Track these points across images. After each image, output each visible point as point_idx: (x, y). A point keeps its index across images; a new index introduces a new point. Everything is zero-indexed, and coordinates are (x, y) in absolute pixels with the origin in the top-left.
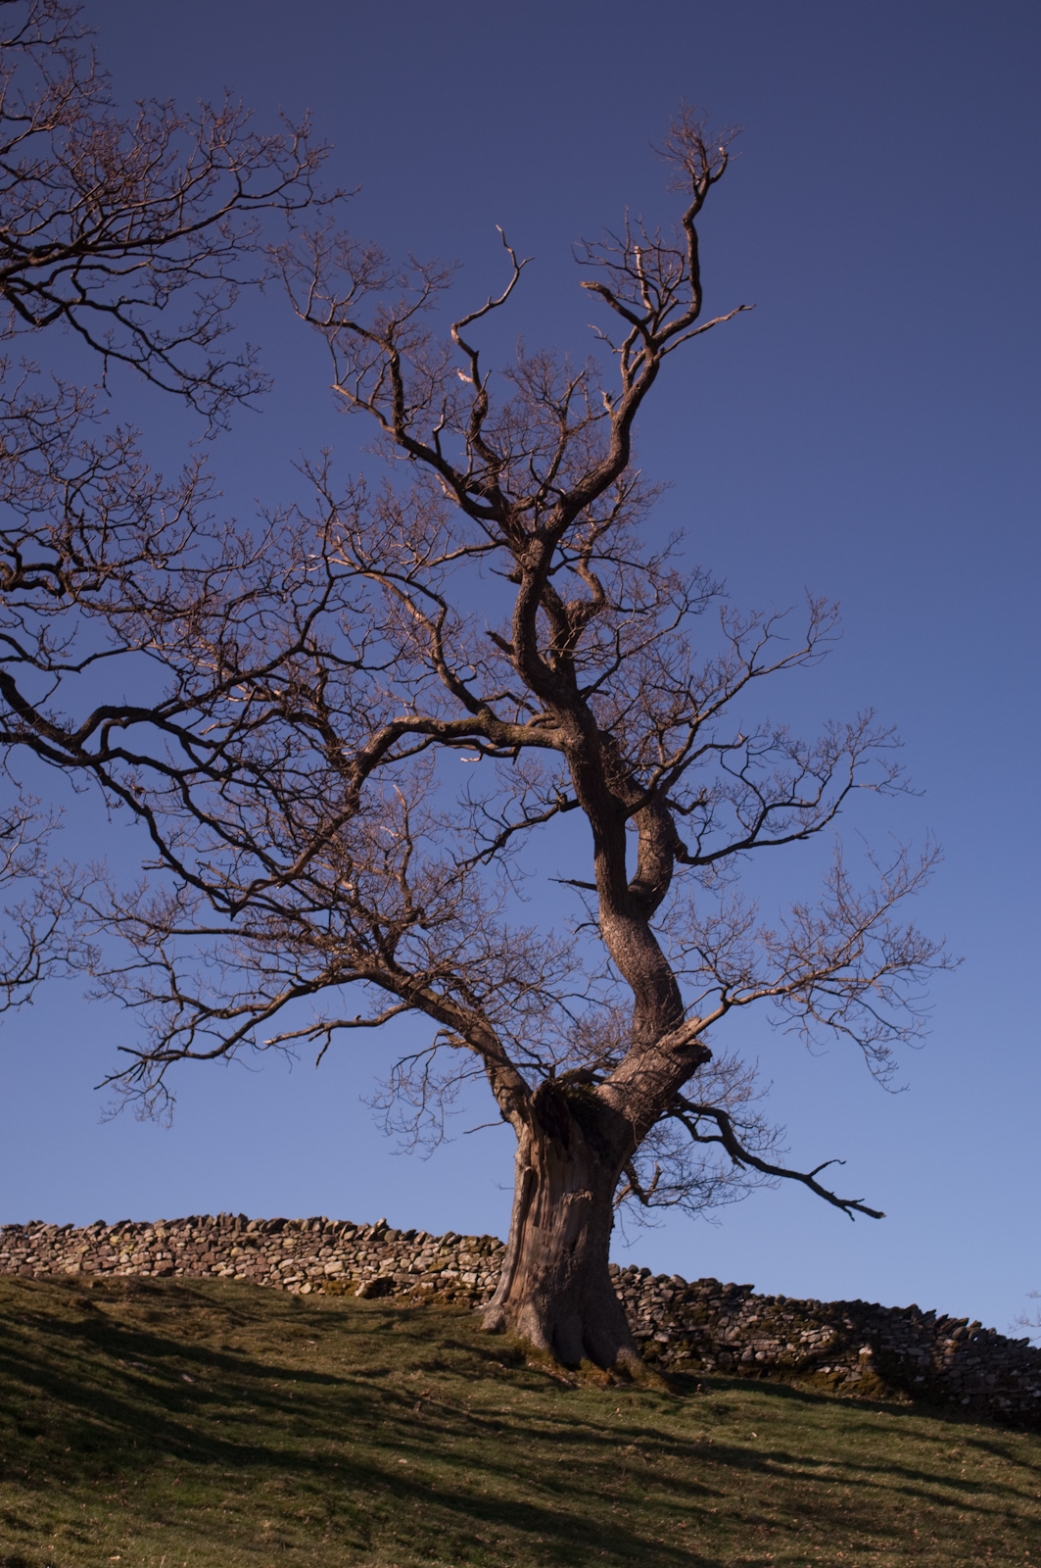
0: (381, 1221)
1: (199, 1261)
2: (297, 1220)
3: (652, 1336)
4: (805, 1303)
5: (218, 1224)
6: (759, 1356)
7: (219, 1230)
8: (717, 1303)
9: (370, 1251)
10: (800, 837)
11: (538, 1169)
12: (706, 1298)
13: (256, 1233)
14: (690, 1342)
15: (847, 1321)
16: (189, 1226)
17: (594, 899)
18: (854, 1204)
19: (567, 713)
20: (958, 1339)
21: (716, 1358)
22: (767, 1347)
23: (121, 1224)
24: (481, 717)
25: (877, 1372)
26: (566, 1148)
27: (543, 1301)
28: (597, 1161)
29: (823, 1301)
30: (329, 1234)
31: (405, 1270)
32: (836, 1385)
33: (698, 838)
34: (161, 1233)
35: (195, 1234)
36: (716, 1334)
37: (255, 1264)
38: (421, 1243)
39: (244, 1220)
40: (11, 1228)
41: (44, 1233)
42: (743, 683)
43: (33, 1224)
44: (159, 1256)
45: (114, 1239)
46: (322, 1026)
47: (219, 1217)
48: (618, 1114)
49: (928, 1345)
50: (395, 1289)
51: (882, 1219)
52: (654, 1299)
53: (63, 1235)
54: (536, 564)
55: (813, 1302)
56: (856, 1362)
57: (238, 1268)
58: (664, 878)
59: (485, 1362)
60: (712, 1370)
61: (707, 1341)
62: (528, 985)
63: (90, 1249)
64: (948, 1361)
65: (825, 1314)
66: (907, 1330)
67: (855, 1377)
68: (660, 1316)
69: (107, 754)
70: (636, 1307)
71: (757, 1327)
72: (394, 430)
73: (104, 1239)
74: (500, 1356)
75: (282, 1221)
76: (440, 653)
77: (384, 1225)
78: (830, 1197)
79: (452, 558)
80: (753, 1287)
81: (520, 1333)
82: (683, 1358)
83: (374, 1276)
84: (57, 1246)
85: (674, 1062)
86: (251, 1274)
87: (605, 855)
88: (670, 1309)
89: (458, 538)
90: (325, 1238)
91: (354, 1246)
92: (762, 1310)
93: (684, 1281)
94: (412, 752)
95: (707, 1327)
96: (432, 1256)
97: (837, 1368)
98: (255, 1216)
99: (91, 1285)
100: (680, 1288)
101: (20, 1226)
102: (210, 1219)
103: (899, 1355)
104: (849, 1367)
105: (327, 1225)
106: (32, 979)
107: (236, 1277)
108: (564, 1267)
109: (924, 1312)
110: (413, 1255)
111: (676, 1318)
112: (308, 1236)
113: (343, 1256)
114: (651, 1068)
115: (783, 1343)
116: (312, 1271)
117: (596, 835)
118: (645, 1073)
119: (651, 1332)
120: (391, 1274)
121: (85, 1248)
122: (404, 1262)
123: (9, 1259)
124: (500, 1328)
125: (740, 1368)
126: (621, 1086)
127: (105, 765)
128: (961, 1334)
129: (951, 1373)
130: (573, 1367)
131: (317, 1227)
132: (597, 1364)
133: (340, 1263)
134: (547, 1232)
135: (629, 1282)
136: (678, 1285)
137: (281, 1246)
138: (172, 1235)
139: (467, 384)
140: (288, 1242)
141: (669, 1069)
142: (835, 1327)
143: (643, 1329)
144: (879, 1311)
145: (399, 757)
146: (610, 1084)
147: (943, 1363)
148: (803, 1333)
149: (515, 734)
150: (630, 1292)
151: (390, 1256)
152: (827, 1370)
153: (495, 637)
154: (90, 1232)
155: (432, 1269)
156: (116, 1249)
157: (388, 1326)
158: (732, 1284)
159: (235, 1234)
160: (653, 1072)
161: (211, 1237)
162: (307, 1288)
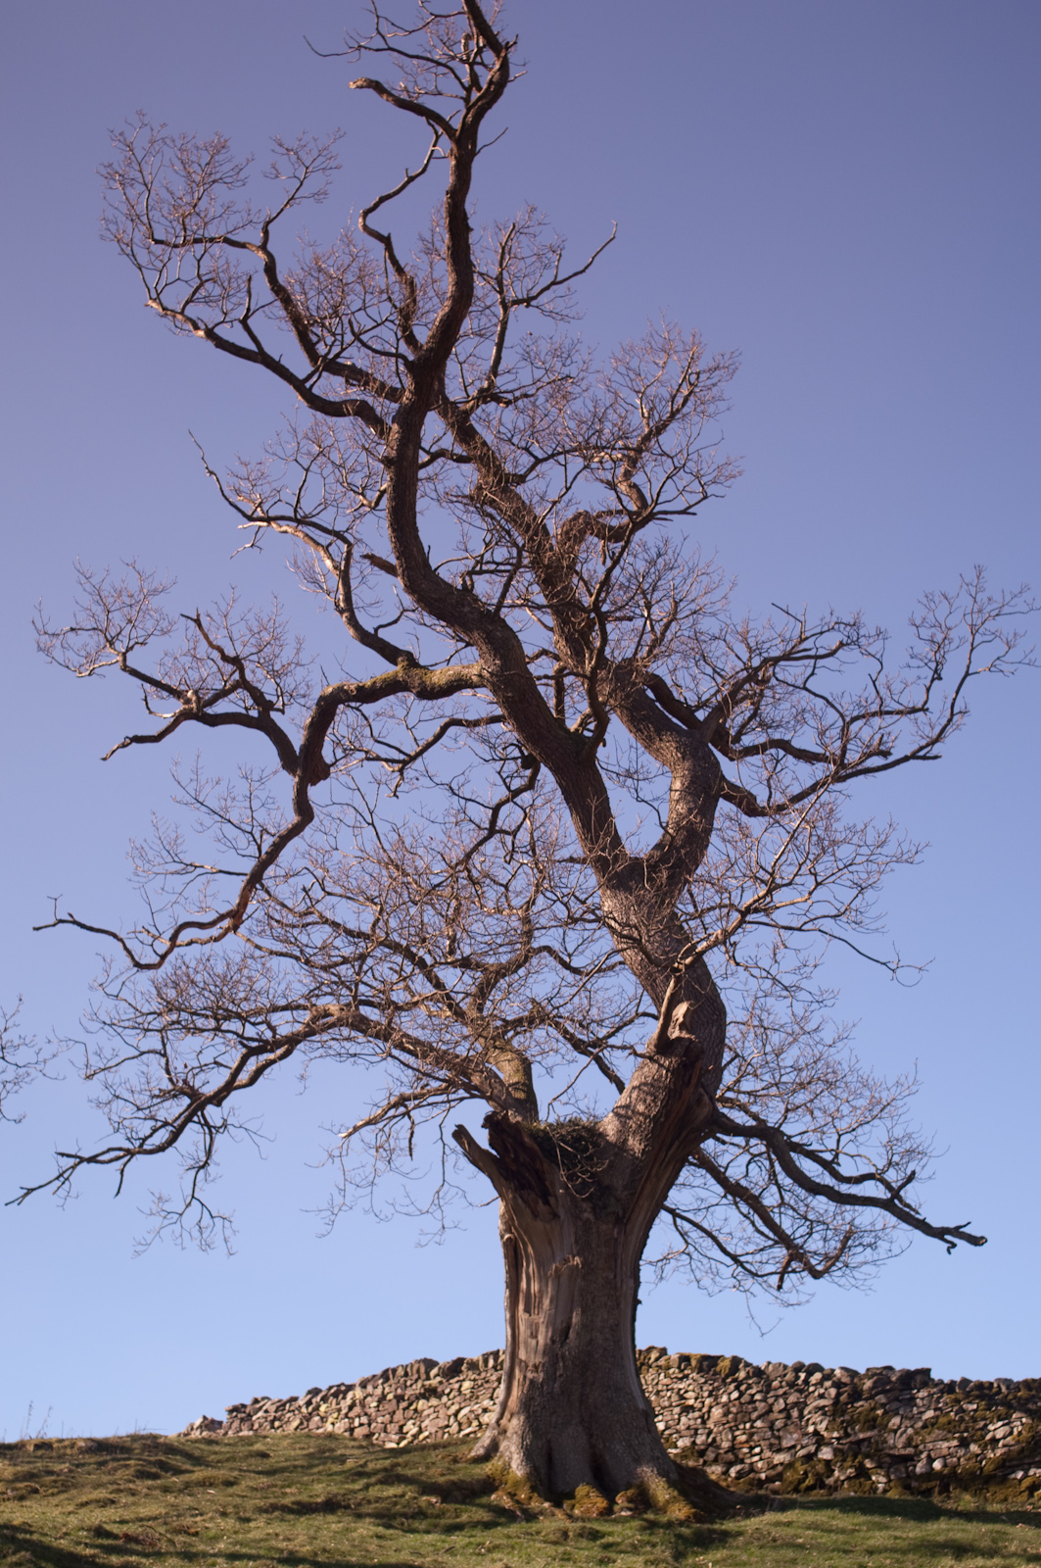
1: (391, 1422)
3: (815, 1453)
4: (991, 1384)
6: (937, 1465)
8: (882, 1399)
10: (916, 756)
11: (517, 1235)
12: (871, 1394)
13: (438, 1379)
14: (855, 1456)
16: (381, 1382)
18: (957, 1232)
21: (887, 1476)
22: (945, 1452)
23: (331, 1388)
24: (399, 667)
29: (1015, 1380)
34: (358, 1393)
35: (387, 1390)
36: (885, 1441)
40: (236, 1408)
41: (266, 1411)
43: (256, 1401)
44: (356, 1423)
45: (323, 1408)
47: (407, 1366)
51: (985, 1246)
52: (818, 1403)
55: (999, 1380)
57: (423, 1425)
60: (885, 1491)
61: (875, 1452)
63: (301, 1423)
65: (1015, 1397)
73: (314, 1410)
75: (459, 1362)
78: (921, 1226)
80: (928, 1371)
82: (849, 1478)
84: (277, 1424)
86: (433, 1431)
92: (938, 1402)
95: (875, 1432)
97: (1031, 1472)
98: (439, 1359)
100: (845, 1385)
101: (244, 1406)
102: (399, 1370)
107: (421, 1437)
111: (846, 1429)
112: (483, 1375)
115: (964, 1443)
119: (815, 1448)
121: (296, 1423)
125: (915, 1484)
130: (561, 1496)
131: (491, 1362)
132: (596, 1487)
134: (536, 1318)
135: (792, 1385)
136: (844, 1380)
137: (459, 1390)
138: (368, 1395)
140: (467, 1385)
142: (1029, 1413)
143: (807, 1445)
148: (991, 1427)
152: (1020, 1474)
153: (374, 558)
154: (303, 1402)
156: (323, 1419)
158: (906, 1370)
159: (420, 1383)
161: (399, 1391)
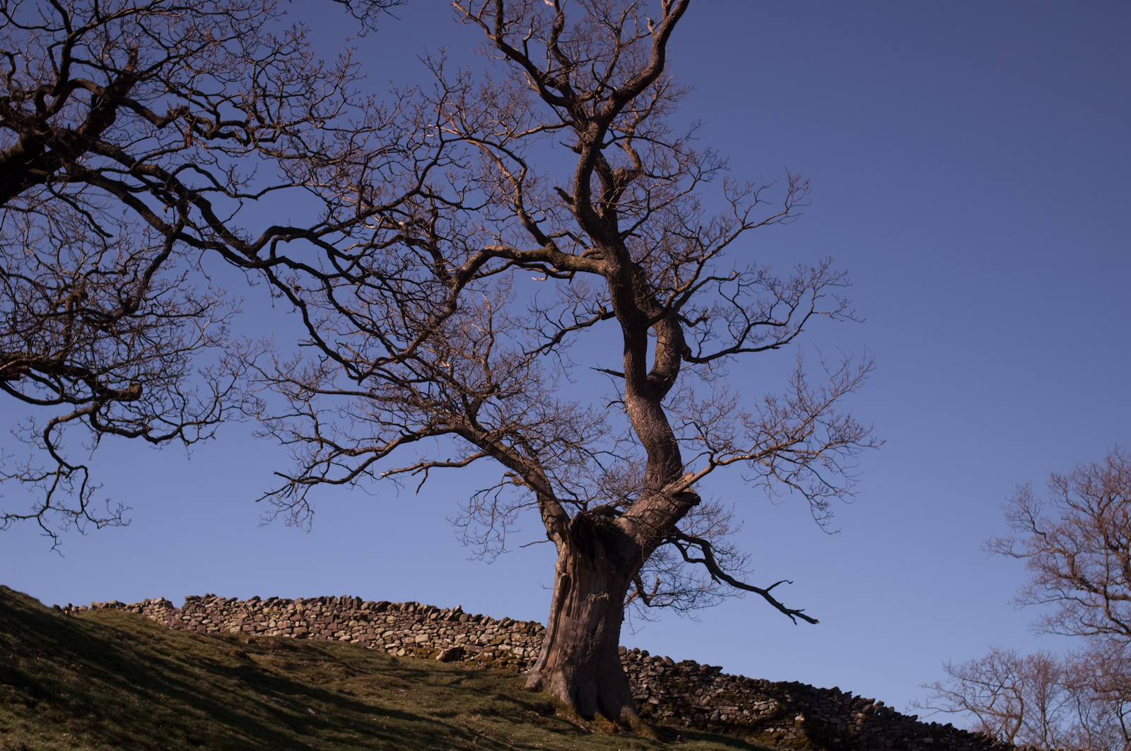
0: (458, 607)
1: (326, 628)
2: (397, 603)
3: (647, 699)
4: (758, 681)
5: (341, 603)
6: (723, 717)
7: (341, 608)
8: (695, 678)
9: (449, 628)
10: (773, 347)
11: (572, 576)
12: (688, 675)
13: (368, 611)
14: (674, 705)
15: (788, 696)
16: (320, 604)
17: (622, 384)
18: (797, 613)
19: (610, 249)
20: (867, 713)
21: (692, 718)
22: (729, 712)
23: (272, 600)
24: (547, 248)
25: (806, 734)
26: (593, 561)
27: (569, 670)
28: (614, 572)
29: (771, 681)
30: (419, 614)
31: (472, 643)
32: (777, 742)
33: (699, 344)
34: (299, 607)
35: (324, 609)
36: (693, 700)
37: (366, 633)
38: (485, 624)
39: (359, 601)
40: (193, 598)
41: (216, 603)
42: (737, 234)
43: (208, 596)
44: (297, 624)
45: (266, 610)
46: (422, 465)
47: (341, 598)
48: (631, 539)
49: (845, 716)
50: (465, 656)
51: (817, 625)
52: (650, 673)
53: (230, 605)
54: (593, 140)
55: (764, 681)
56: (793, 725)
57: (353, 635)
58: (673, 371)
59: (526, 711)
60: (689, 726)
61: (686, 705)
62: (571, 444)
63: (249, 616)
64: (858, 728)
65: (772, 690)
66: (830, 705)
67: (791, 736)
68: (654, 685)
69: (274, 260)
70: (637, 678)
71: (723, 697)
72: (495, 38)
73: (258, 610)
74: (537, 708)
75: (387, 604)
76: (521, 201)
77: (460, 610)
78: (780, 607)
79: (532, 133)
80: (722, 668)
81: (552, 692)
82: (669, 716)
83: (451, 646)
84: (225, 613)
85: (673, 504)
86: (363, 640)
87: (632, 353)
88: (661, 681)
89: (537, 118)
90: (417, 617)
91: (438, 624)
92: (727, 685)
93: (673, 662)
94: (497, 271)
95: (687, 695)
96: (492, 634)
97: (778, 729)
98: (367, 599)
99: (247, 642)
100: (669, 666)
101: (199, 597)
102: (335, 600)
103: (824, 722)
104: (788, 729)
105: (419, 608)
106: (216, 421)
107: (352, 642)
108: (586, 647)
109: (843, 693)
110: (479, 633)
111: (665, 688)
112: (405, 615)
113: (429, 631)
114: (657, 507)
115: (741, 709)
116: (406, 640)
117: (626, 338)
118: (652, 511)
119: (647, 696)
120: (463, 645)
121: (244, 616)
122: (472, 637)
123: (190, 620)
124: (538, 687)
125: (709, 725)
126: (635, 519)
127: (272, 268)
128: (868, 710)
129: (860, 738)
130: (589, 718)
131: (411, 609)
132: (606, 717)
133: (426, 635)
134: (576, 621)
135: (633, 660)
136: (668, 664)
137: (385, 621)
138: (307, 609)
139: (549, 6)
140: (390, 618)
141: (669, 509)
142: (779, 700)
143: (641, 694)
144: (811, 690)
145: (488, 275)
146: (626, 517)
147: (855, 729)
148: (756, 703)
149: (571, 262)
150: (633, 667)
151: (463, 633)
152: (772, 730)
153: (560, 191)
154: (249, 604)
155: (492, 643)
156: (267, 617)
157: (458, 682)
158: (707, 665)
159: (352, 611)
160: (657, 510)
161: (335, 612)
162: (402, 652)
